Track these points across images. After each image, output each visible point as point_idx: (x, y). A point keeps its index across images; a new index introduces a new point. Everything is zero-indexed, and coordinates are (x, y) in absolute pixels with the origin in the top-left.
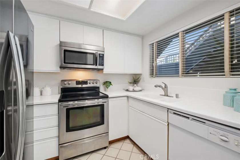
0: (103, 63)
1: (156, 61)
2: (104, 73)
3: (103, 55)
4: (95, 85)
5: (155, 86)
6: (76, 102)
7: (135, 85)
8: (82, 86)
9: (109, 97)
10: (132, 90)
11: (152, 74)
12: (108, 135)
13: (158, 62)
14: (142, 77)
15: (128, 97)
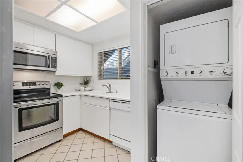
0: (56, 66)
1: (103, 65)
2: (56, 75)
3: (56, 58)
4: (45, 86)
5: (102, 86)
6: (30, 102)
7: (86, 86)
8: (30, 87)
9: (63, 96)
10: (83, 90)
11: (100, 77)
12: (63, 129)
13: (104, 66)
14: (92, 79)
15: (80, 95)
